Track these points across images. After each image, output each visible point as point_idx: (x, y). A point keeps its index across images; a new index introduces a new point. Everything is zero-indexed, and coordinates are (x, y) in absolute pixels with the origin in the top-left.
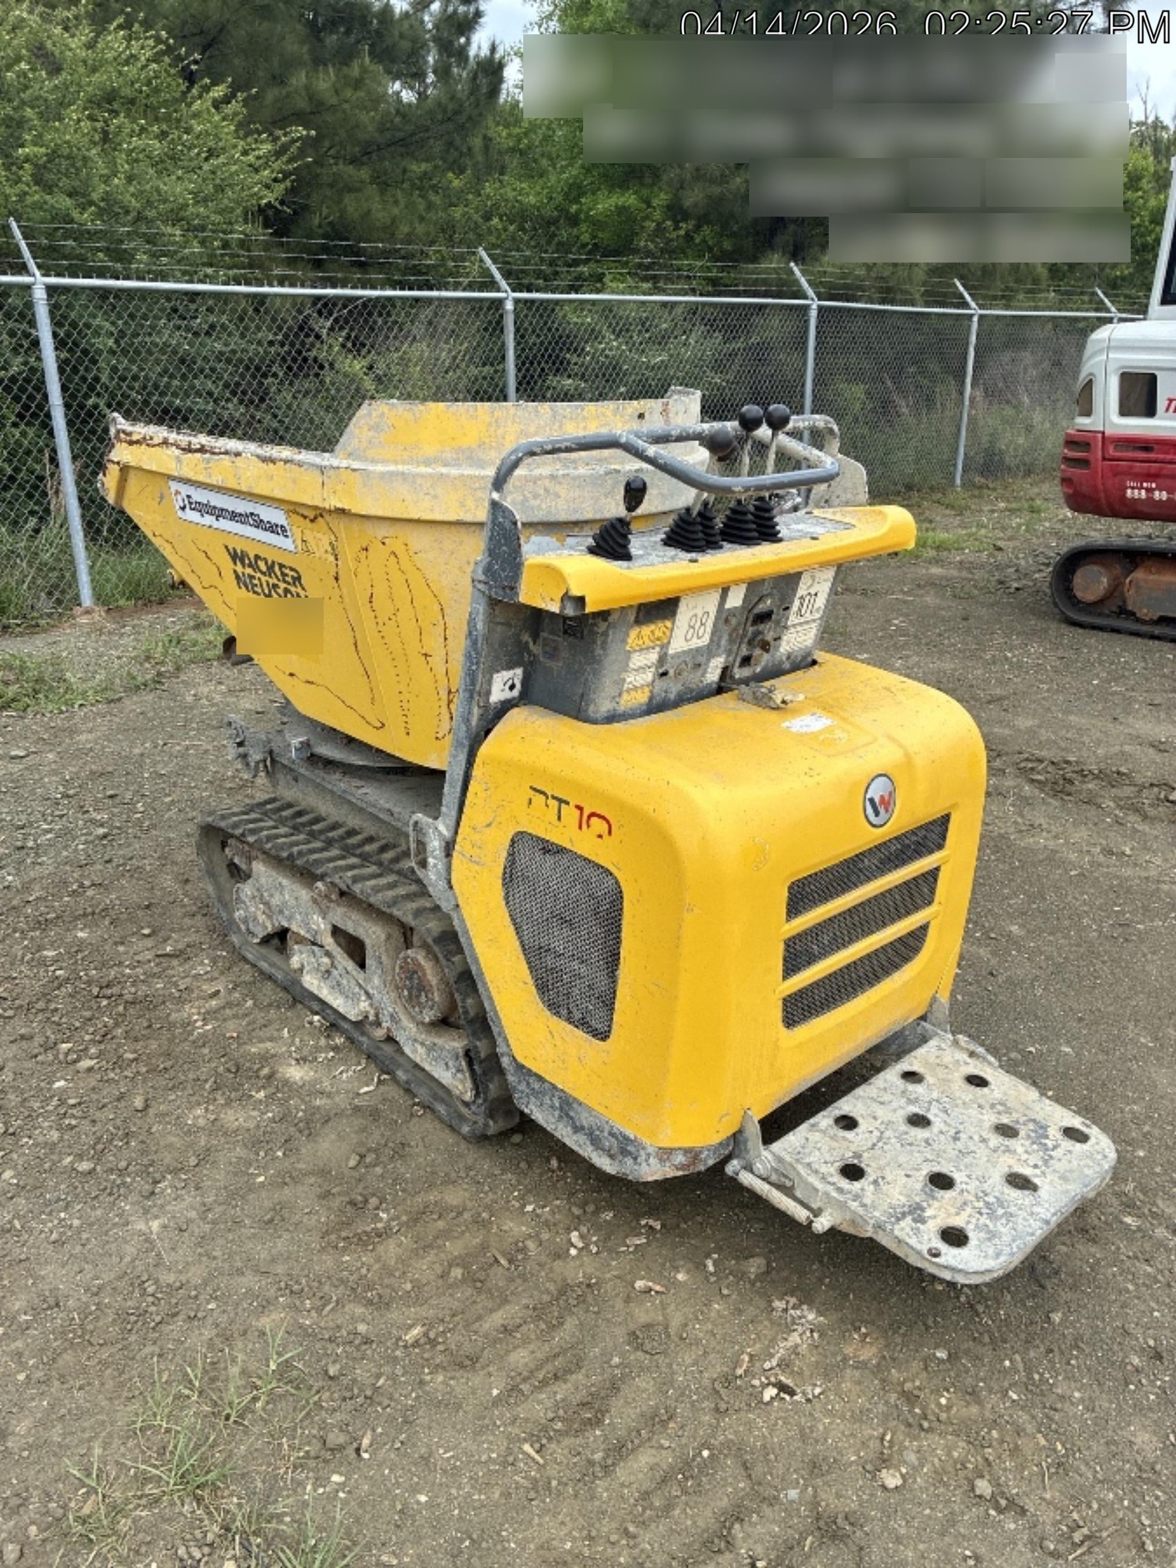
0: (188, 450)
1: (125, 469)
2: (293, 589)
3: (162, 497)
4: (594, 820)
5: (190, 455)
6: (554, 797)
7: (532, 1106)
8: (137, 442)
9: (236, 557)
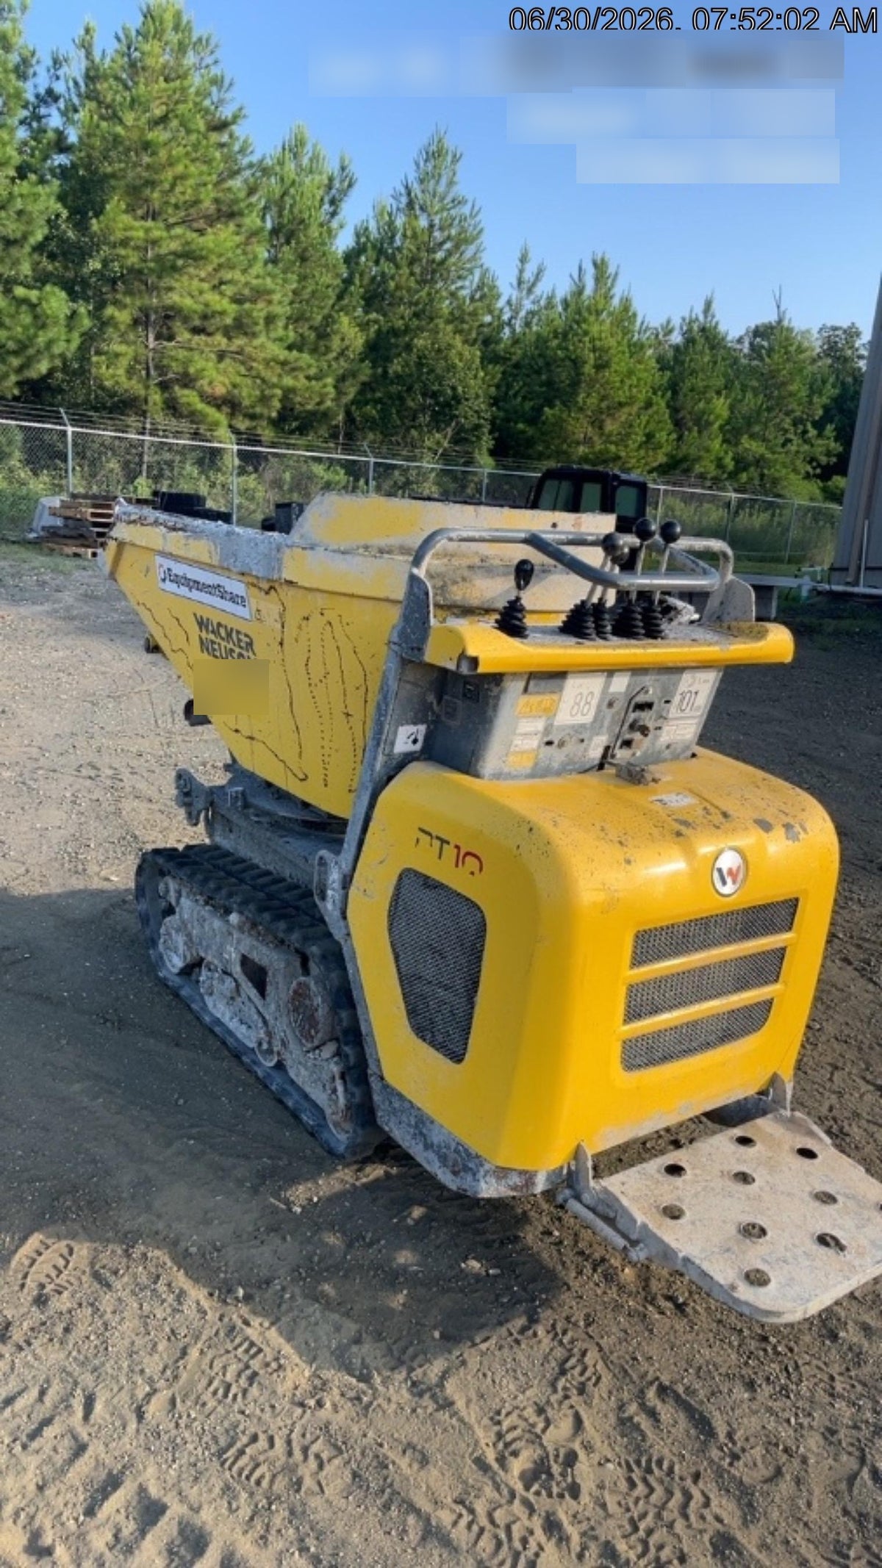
0: (174, 529)
1: (121, 545)
2: (245, 653)
3: (148, 571)
4: (469, 859)
5: (174, 534)
6: (438, 838)
7: (392, 1124)
8: (134, 522)
9: (202, 623)
